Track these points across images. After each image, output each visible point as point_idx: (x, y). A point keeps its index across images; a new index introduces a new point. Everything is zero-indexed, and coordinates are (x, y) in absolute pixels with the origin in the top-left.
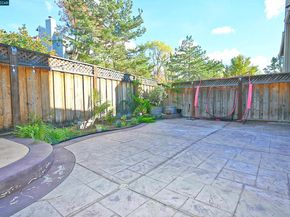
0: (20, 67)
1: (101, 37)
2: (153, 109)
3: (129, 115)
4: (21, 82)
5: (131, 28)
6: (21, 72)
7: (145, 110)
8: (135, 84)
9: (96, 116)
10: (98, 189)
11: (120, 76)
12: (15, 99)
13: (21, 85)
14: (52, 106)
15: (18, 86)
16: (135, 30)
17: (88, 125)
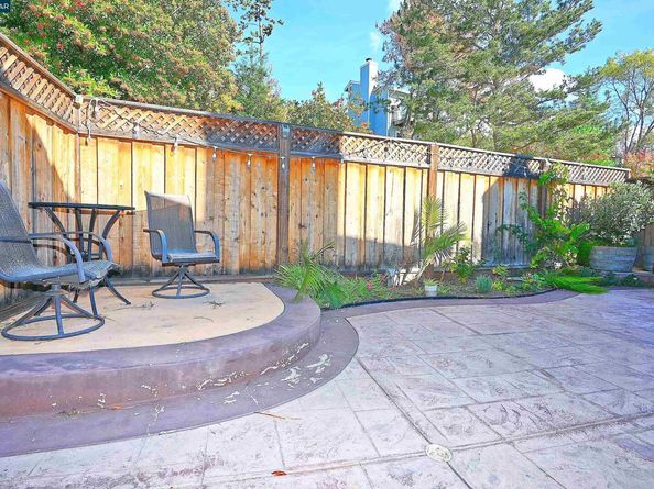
0: (293, 159)
1: (466, 77)
2: (600, 253)
3: (518, 264)
4: (294, 186)
5: (551, 32)
6: (295, 169)
7: (571, 255)
8: (546, 184)
9: (430, 260)
10: (373, 434)
11: (499, 164)
12: (283, 217)
13: (292, 192)
14: (340, 232)
15: (288, 194)
16: (563, 36)
17: (410, 277)
